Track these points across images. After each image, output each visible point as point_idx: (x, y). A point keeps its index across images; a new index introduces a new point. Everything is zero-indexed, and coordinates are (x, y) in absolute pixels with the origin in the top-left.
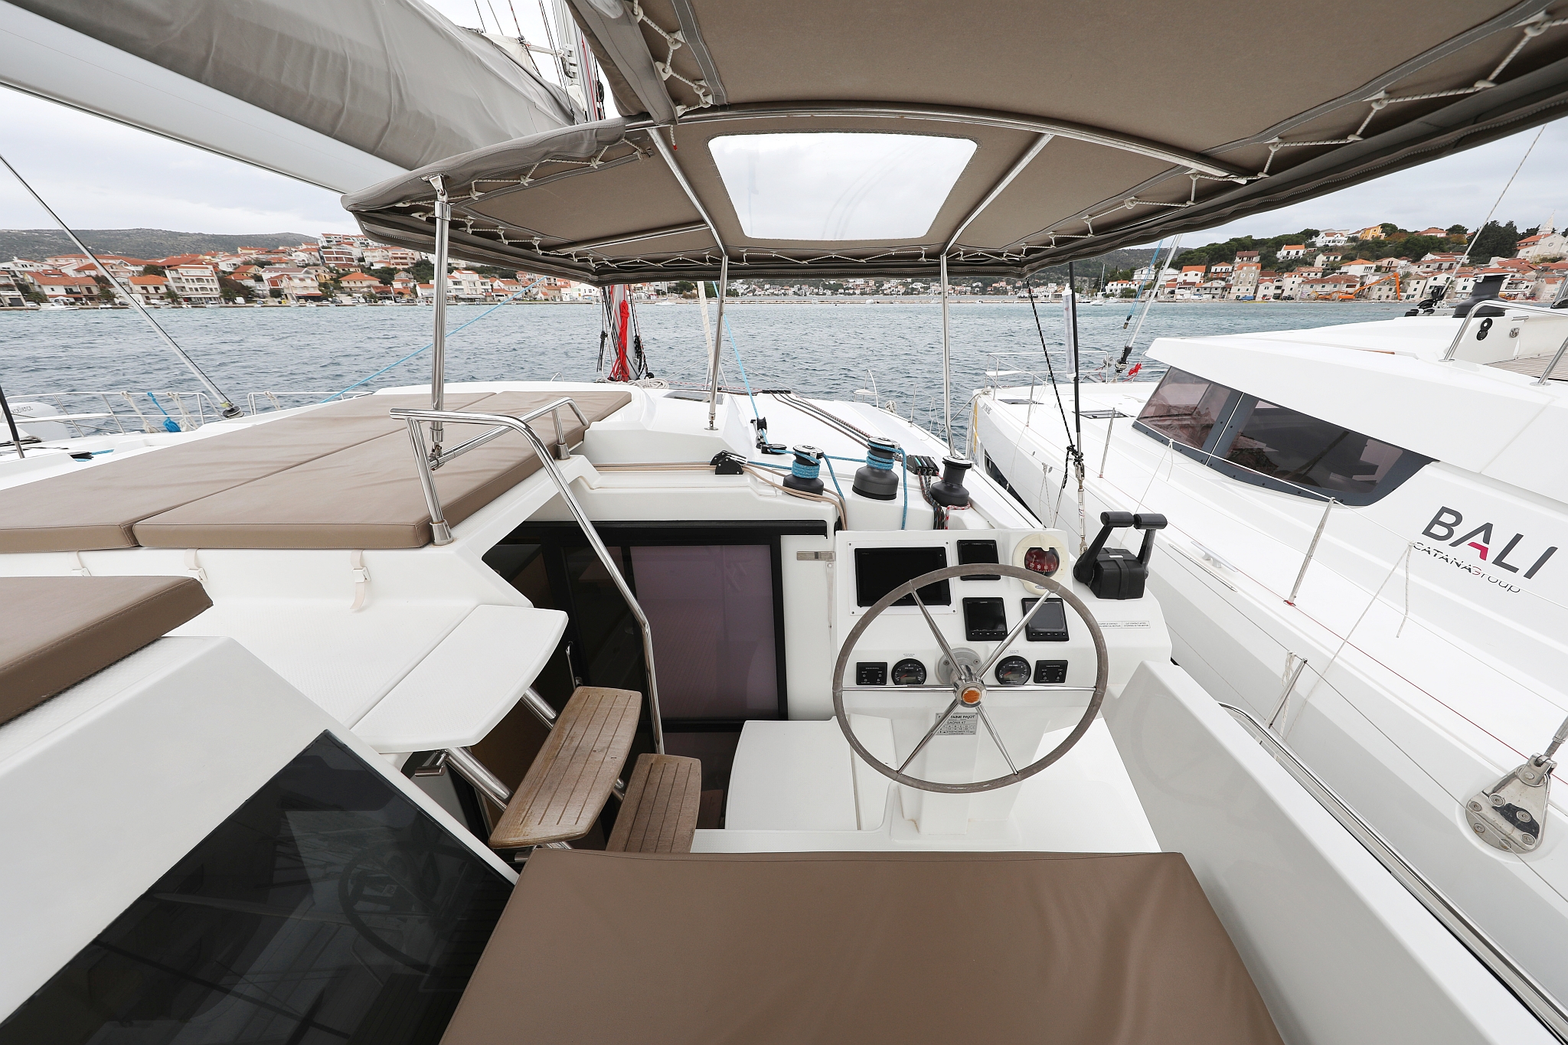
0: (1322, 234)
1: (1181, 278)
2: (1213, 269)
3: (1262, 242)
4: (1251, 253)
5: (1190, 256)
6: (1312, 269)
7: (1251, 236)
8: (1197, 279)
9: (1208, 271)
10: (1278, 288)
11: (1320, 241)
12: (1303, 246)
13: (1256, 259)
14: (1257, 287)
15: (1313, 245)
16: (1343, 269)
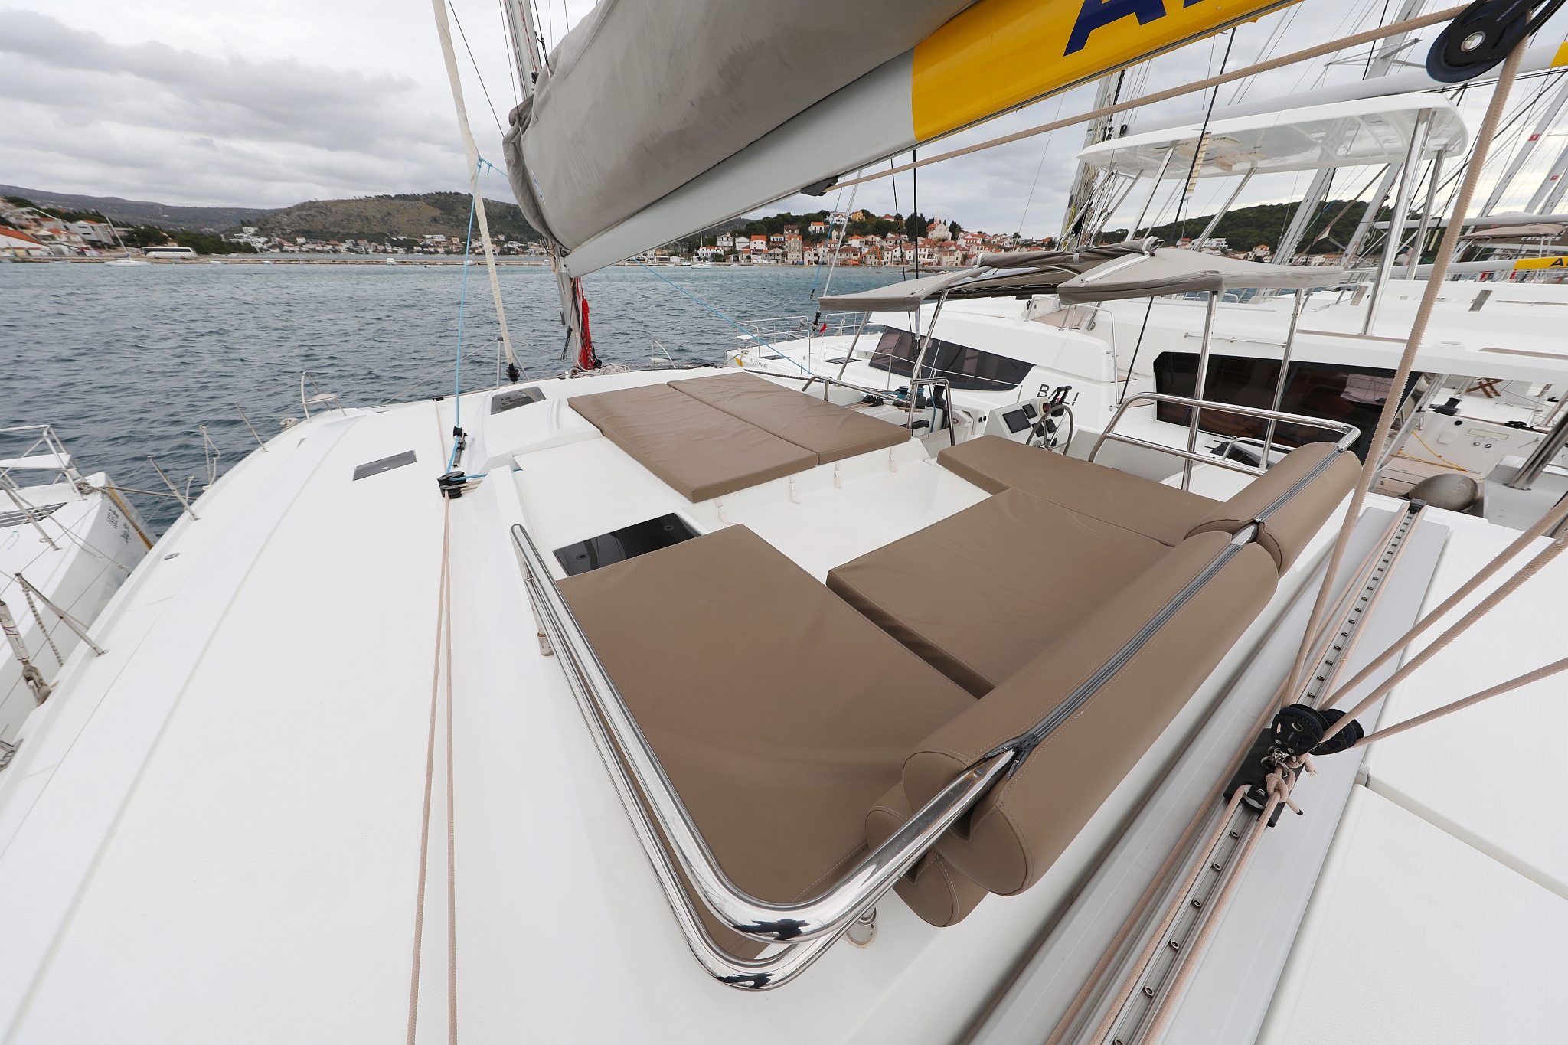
0: (832, 215)
1: (752, 246)
2: (772, 240)
3: (797, 219)
4: (794, 227)
5: (753, 227)
6: (832, 241)
7: (790, 213)
8: (763, 247)
9: (768, 241)
10: (816, 255)
11: (831, 219)
12: (823, 223)
13: (797, 232)
14: (803, 254)
15: (827, 223)
16: (849, 242)
